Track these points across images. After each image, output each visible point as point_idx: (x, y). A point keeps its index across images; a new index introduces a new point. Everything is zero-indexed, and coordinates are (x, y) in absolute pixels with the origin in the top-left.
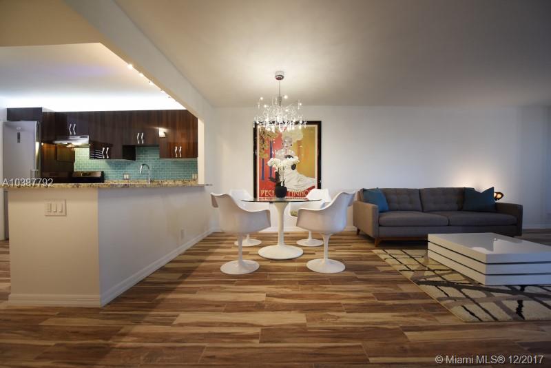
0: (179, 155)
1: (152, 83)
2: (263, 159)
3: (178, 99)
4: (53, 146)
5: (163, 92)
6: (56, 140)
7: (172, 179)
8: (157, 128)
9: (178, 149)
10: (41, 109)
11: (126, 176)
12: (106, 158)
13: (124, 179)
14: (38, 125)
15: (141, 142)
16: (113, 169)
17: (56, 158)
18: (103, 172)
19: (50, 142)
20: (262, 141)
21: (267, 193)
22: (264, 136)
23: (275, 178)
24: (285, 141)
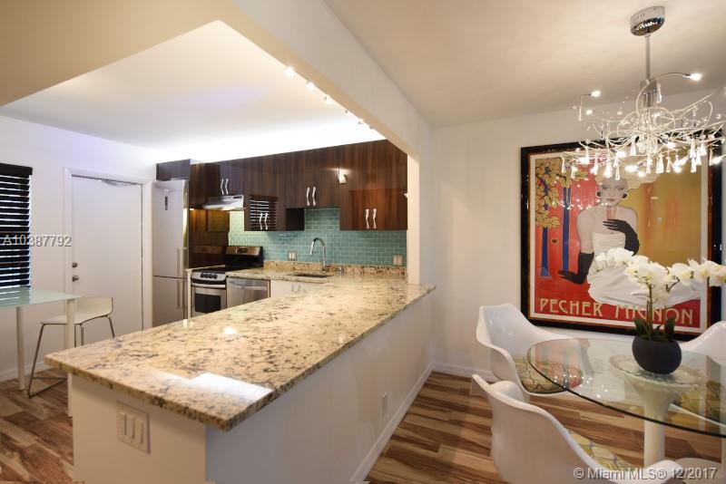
0: (371, 226)
1: (330, 101)
2: (545, 230)
3: (373, 124)
4: (203, 213)
5: (350, 114)
6: (207, 202)
7: (358, 263)
8: (337, 169)
9: (371, 213)
10: (188, 161)
11: (292, 256)
12: (264, 230)
13: (289, 260)
14: (186, 184)
15: (311, 203)
16: (275, 243)
17: (207, 229)
18: (261, 248)
19: (199, 207)
20: (542, 188)
21: (556, 307)
22: (546, 178)
23: (576, 272)
24: (604, 188)
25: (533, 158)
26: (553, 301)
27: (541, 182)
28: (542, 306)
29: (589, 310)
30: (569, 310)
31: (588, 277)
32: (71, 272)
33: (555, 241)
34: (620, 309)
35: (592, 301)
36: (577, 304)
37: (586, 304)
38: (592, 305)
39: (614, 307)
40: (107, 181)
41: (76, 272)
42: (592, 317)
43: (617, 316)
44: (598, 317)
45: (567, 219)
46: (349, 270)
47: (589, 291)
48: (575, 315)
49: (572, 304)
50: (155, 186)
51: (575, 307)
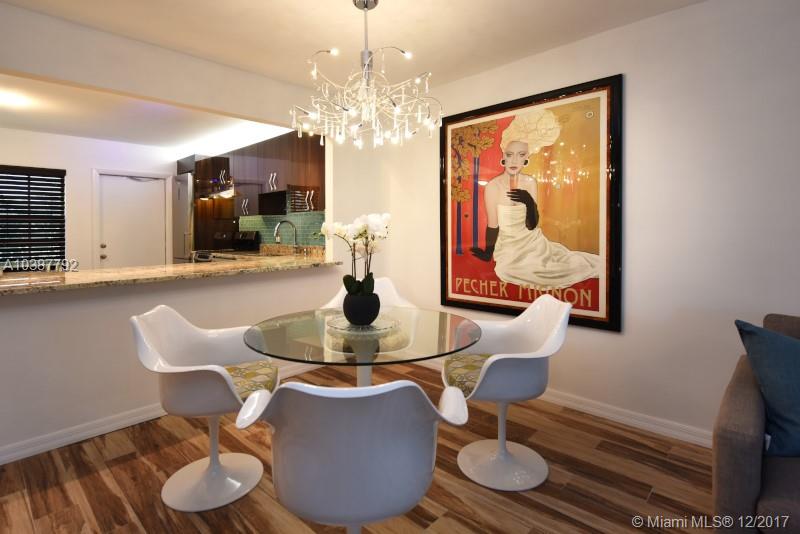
0: (310, 206)
2: (459, 204)
9: (310, 195)
18: (257, 232)
20: (456, 160)
21: (469, 287)
22: (459, 148)
23: (484, 249)
24: (508, 155)
25: (450, 128)
26: (466, 281)
27: (456, 154)
28: (458, 285)
29: (496, 289)
30: (479, 290)
31: (495, 254)
32: (99, 252)
33: (466, 216)
34: (523, 289)
35: (498, 279)
36: (486, 284)
37: (493, 283)
38: (498, 284)
39: (517, 287)
40: (132, 177)
41: (105, 252)
42: (498, 298)
43: (520, 297)
44: (504, 298)
45: (477, 192)
46: (314, 251)
47: (495, 269)
48: (483, 296)
49: (481, 284)
50: (176, 180)
51: (484, 287)
